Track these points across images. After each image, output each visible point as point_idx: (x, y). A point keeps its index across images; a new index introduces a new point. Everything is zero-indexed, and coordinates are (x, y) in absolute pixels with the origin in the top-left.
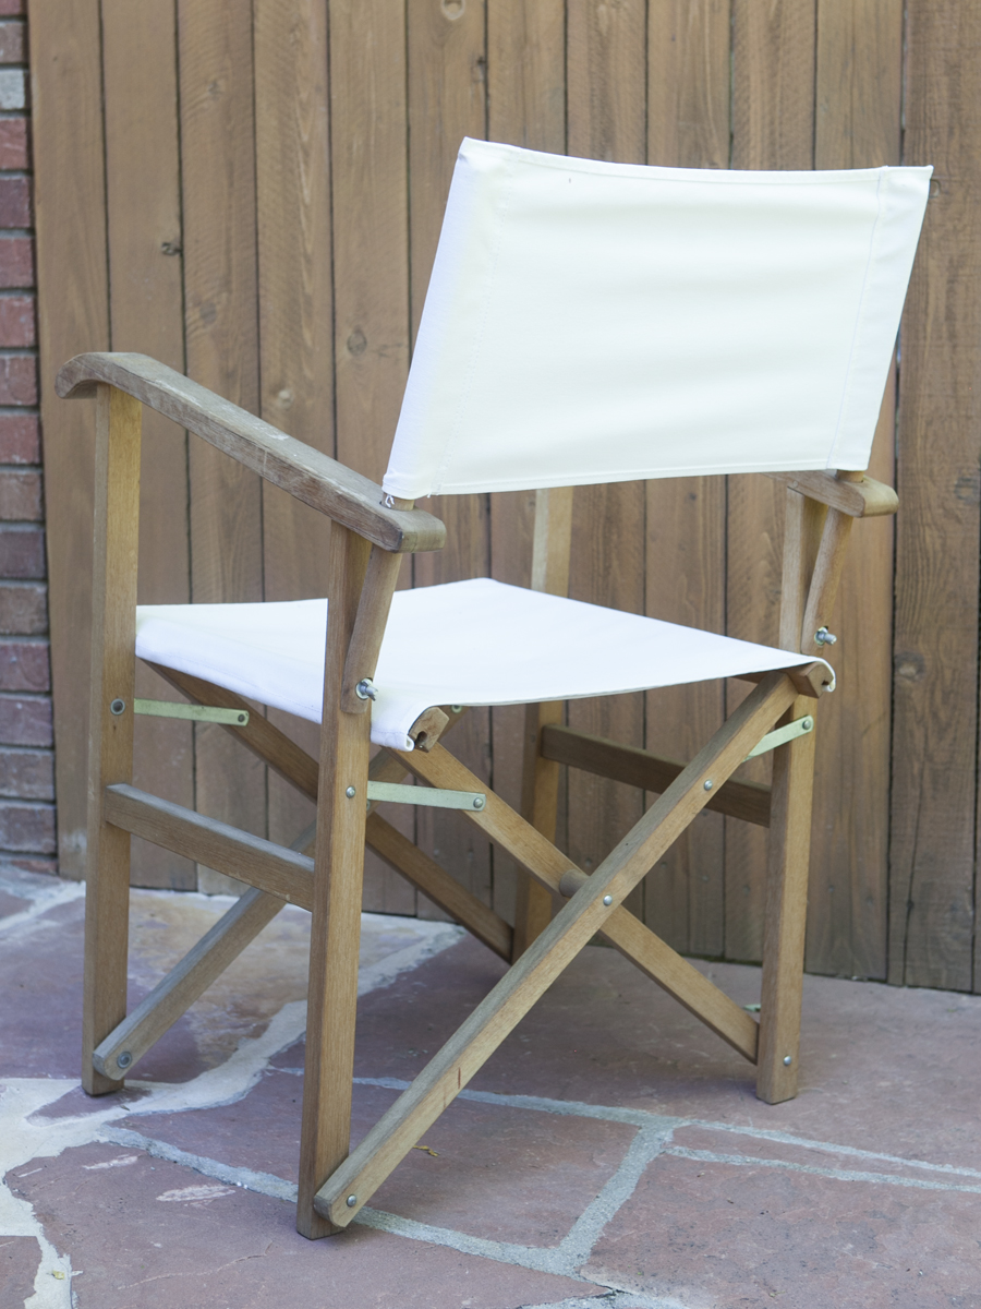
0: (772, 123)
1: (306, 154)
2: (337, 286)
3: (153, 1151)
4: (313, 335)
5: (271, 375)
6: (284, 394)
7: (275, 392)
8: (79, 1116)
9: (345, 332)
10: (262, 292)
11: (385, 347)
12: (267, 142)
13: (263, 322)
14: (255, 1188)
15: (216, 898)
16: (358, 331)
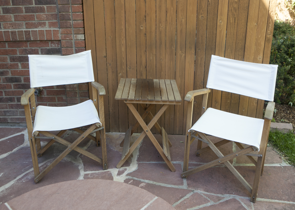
0: (181, 42)
1: (123, 45)
2: (127, 61)
3: (134, 179)
4: (124, 67)
5: (118, 72)
6: (120, 74)
7: (119, 74)
8: (122, 175)
9: (128, 67)
10: (117, 62)
11: (134, 68)
12: (118, 44)
13: (117, 65)
14: (148, 182)
15: (113, 133)
16: (130, 66)
